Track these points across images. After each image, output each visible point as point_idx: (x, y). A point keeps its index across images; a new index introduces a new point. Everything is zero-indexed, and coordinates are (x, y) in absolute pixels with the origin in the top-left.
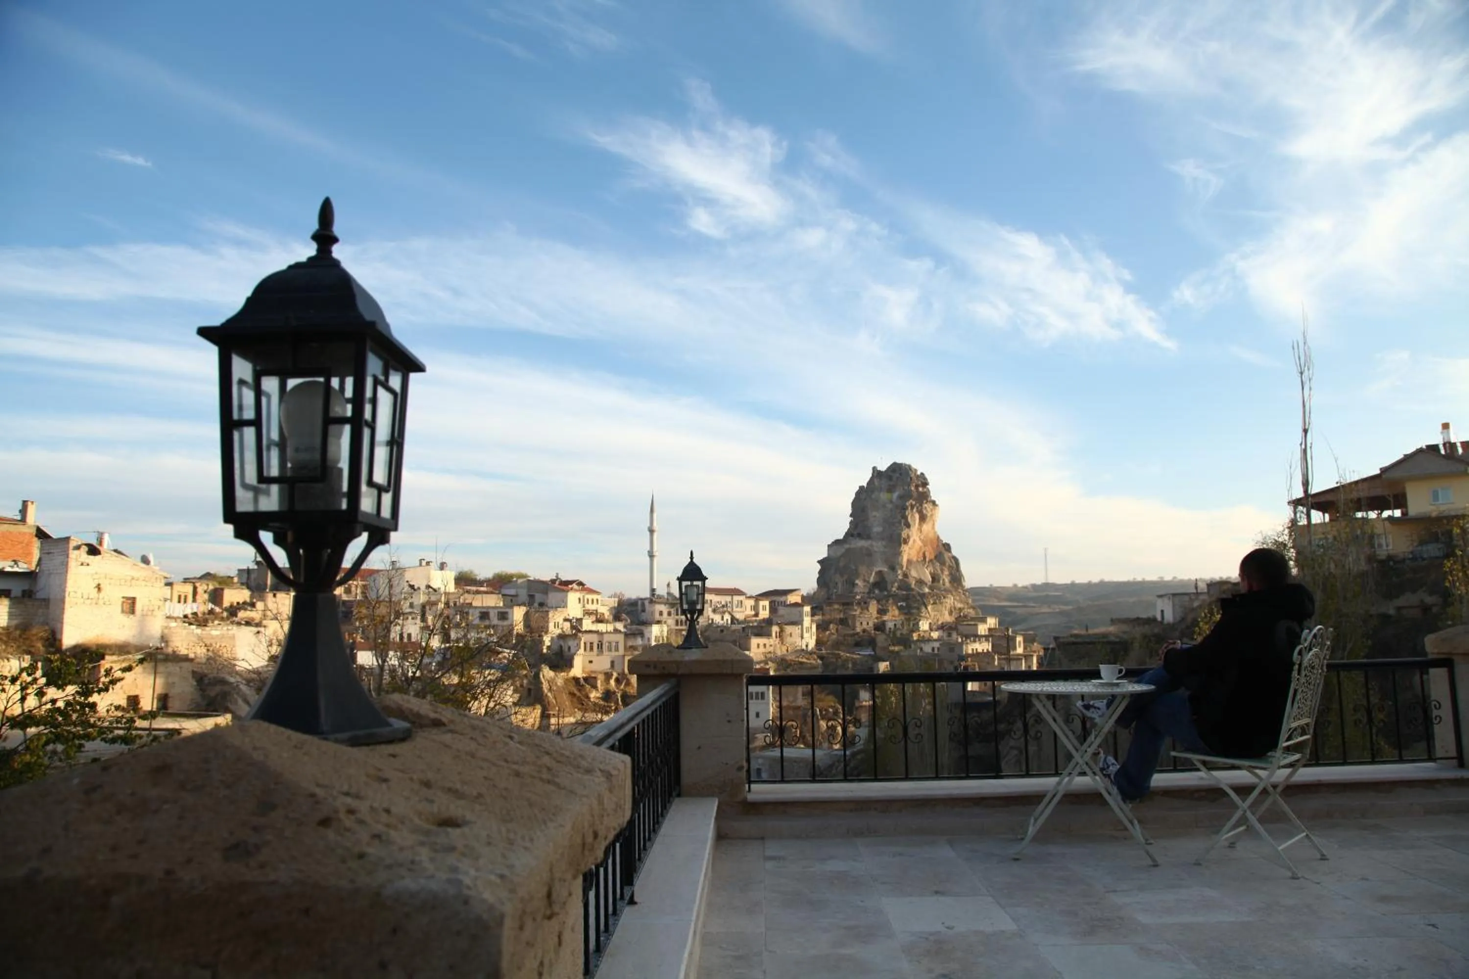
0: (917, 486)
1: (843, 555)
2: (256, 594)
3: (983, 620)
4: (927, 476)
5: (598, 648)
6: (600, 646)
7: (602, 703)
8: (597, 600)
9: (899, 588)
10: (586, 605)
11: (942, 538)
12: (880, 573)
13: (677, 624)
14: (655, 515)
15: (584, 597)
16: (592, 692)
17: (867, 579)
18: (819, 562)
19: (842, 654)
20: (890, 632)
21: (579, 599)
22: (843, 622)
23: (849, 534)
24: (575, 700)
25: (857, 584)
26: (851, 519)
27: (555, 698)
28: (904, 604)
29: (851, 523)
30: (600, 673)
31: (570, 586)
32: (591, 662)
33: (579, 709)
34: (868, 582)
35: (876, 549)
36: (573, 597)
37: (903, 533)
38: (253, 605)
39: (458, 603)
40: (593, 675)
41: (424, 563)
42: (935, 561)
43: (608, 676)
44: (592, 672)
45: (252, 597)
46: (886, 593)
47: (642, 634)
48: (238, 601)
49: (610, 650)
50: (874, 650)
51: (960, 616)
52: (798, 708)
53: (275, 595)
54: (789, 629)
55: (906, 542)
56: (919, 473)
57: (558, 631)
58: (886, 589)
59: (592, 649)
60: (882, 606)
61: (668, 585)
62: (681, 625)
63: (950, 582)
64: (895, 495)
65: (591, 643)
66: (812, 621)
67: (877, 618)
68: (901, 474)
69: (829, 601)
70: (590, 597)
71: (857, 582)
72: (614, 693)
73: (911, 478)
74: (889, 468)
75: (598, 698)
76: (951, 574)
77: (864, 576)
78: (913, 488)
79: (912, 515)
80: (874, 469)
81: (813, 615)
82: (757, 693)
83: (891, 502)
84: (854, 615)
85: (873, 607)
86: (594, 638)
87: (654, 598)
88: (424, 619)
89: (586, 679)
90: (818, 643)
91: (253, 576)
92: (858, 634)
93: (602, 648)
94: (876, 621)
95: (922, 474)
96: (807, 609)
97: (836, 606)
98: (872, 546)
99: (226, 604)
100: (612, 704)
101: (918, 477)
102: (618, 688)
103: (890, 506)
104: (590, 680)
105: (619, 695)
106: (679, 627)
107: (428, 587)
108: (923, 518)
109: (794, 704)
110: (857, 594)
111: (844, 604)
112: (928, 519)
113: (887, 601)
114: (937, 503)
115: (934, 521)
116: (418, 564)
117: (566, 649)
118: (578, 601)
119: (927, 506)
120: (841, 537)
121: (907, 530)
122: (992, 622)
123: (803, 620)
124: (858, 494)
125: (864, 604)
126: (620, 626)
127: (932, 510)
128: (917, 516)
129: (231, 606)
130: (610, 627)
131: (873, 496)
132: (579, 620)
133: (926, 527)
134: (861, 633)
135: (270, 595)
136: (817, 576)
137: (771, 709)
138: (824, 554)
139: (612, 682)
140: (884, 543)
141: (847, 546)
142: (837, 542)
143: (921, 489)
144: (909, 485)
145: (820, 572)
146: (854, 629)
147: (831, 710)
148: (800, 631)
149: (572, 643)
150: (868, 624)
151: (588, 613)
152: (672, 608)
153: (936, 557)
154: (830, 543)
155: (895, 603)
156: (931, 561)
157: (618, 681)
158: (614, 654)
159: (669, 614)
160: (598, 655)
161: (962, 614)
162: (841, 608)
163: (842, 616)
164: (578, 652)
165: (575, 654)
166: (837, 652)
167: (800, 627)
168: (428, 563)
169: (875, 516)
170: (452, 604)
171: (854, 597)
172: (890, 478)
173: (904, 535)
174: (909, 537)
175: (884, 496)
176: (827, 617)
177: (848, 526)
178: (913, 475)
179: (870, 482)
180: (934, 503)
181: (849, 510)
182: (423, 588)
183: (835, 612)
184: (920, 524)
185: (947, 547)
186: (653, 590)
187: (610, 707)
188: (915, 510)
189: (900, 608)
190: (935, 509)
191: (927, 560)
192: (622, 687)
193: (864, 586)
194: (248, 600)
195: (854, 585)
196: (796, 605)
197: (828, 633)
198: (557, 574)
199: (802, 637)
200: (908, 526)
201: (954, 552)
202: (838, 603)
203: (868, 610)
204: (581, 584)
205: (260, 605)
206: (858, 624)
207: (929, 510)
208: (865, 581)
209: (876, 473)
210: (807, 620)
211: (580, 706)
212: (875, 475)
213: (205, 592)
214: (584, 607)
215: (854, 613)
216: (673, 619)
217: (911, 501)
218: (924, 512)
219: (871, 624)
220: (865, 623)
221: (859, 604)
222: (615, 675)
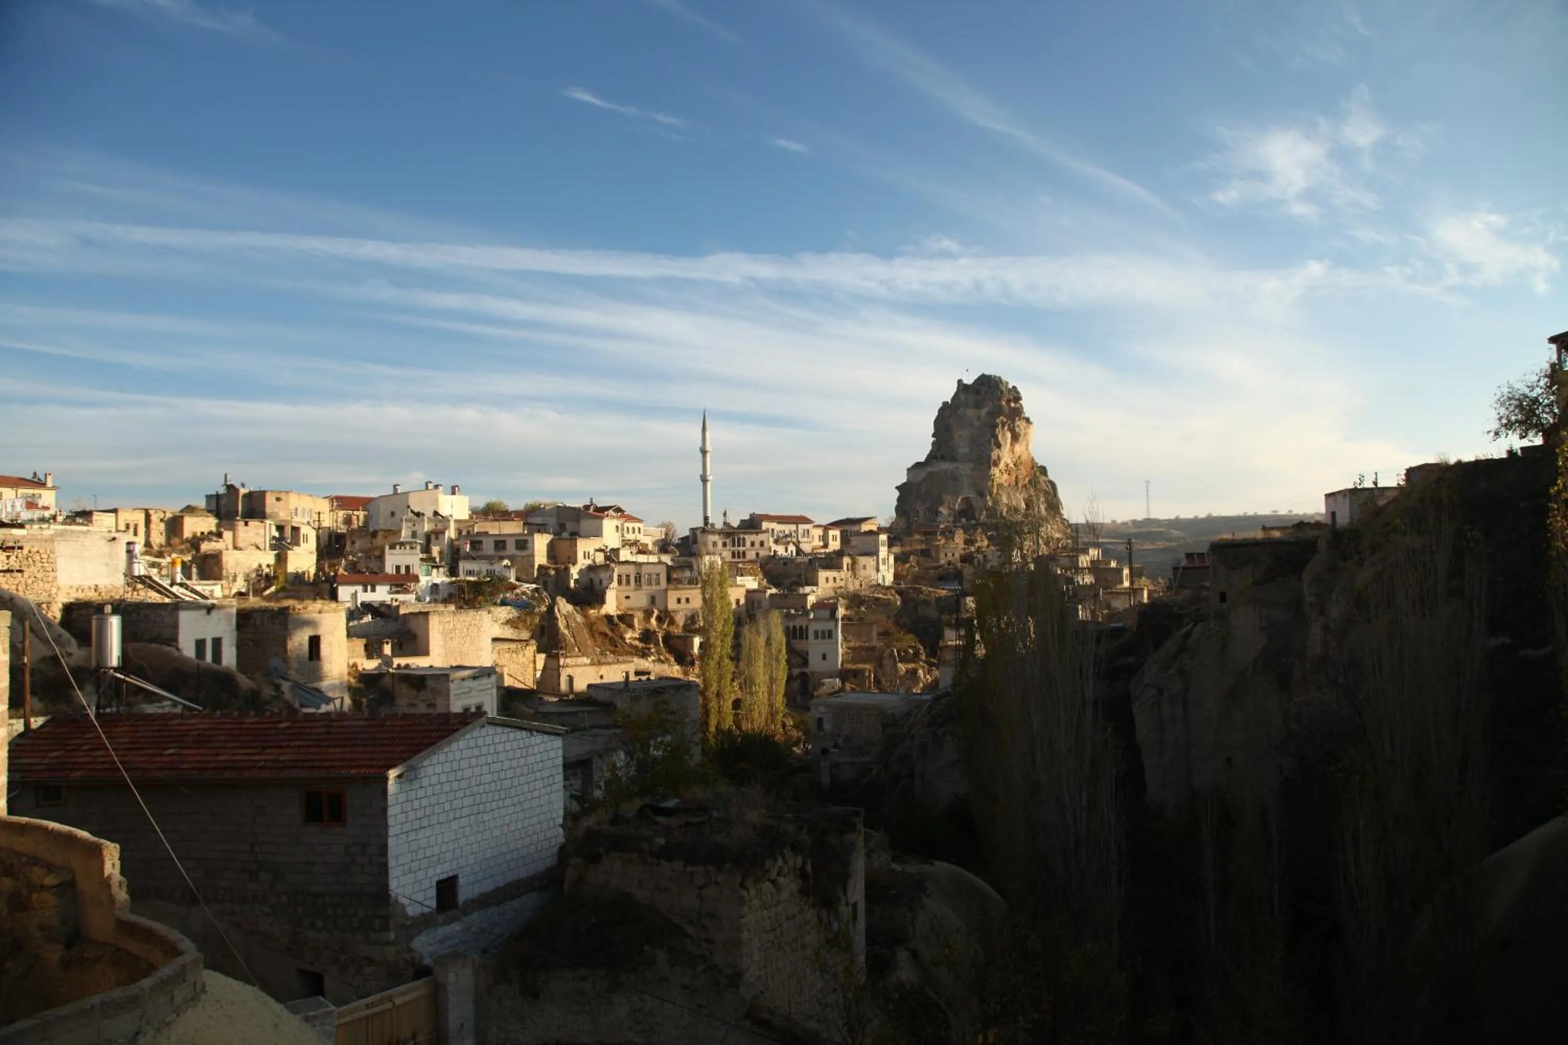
0: (1009, 401)
1: (925, 480)
2: (224, 522)
3: (1085, 552)
4: (1019, 389)
5: (636, 581)
6: (638, 579)
7: (641, 645)
8: (639, 529)
9: (987, 517)
10: (625, 535)
11: (1037, 460)
12: (966, 500)
13: (733, 556)
14: (708, 434)
15: (622, 525)
16: (626, 632)
17: (951, 506)
18: (897, 488)
19: (924, 588)
20: (979, 564)
21: (617, 527)
22: (925, 553)
23: (931, 457)
24: (607, 641)
25: (941, 512)
26: (933, 439)
27: (574, 637)
28: (995, 534)
29: (933, 444)
30: (639, 609)
31: (606, 513)
32: (627, 597)
33: (611, 652)
34: (954, 510)
35: (962, 472)
36: (609, 525)
37: (992, 454)
38: (220, 535)
39: (471, 533)
40: (630, 613)
41: (431, 486)
42: (1028, 486)
43: (648, 614)
44: (629, 609)
45: (218, 526)
46: (973, 522)
47: (690, 567)
48: (203, 530)
49: (650, 583)
50: (961, 584)
51: (1058, 547)
52: (873, 648)
53: (246, 524)
54: (862, 560)
55: (996, 464)
56: (1010, 386)
57: (589, 562)
58: (974, 518)
59: (628, 582)
60: (970, 536)
61: (725, 514)
62: (739, 557)
63: (1046, 509)
64: (984, 411)
65: (628, 576)
66: (889, 552)
67: (964, 549)
68: (989, 387)
69: (909, 531)
70: (630, 525)
71: (941, 509)
72: (655, 632)
73: (1002, 392)
74: (976, 381)
75: (636, 639)
76: (1047, 501)
77: (949, 503)
78: (1004, 403)
79: (1004, 434)
80: (960, 381)
81: (890, 546)
82: (823, 632)
83: (979, 419)
84: (938, 545)
85: (959, 537)
86: (631, 570)
87: (707, 528)
88: (426, 549)
89: (620, 618)
90: (896, 576)
91: (223, 502)
92: (942, 566)
93: (640, 581)
94: (962, 552)
95: (1014, 387)
96: (883, 537)
97: (917, 537)
98: (957, 468)
99: (187, 534)
100: (652, 646)
101: (1009, 390)
102: (660, 628)
103: (977, 424)
104: (626, 619)
105: (660, 635)
106: (736, 560)
107: (436, 513)
108: (1015, 438)
109: (867, 644)
110: (940, 523)
111: (926, 534)
112: (1020, 439)
113: (976, 529)
114: (1031, 420)
115: (1027, 441)
116: (424, 487)
117: (598, 583)
118: (615, 529)
119: (1020, 424)
120: (922, 459)
121: (997, 450)
122: (1094, 553)
123: (878, 551)
124: (941, 411)
125: (949, 534)
126: (667, 559)
127: (1025, 429)
128: (1009, 435)
129: (194, 536)
130: (653, 559)
131: (959, 413)
132: (616, 551)
133: (1019, 448)
134: (946, 566)
135: (242, 523)
136: (896, 503)
137: (840, 651)
138: (903, 479)
139: (653, 621)
140: (972, 465)
141: (929, 469)
142: (918, 465)
143: (1013, 405)
144: (1000, 399)
145: (899, 500)
146: (938, 560)
147: (911, 651)
148: (875, 562)
149: (603, 575)
150: (953, 555)
151: (626, 543)
152: (728, 537)
153: (1030, 482)
154: (910, 466)
155: (984, 532)
156: (1025, 486)
157: (659, 619)
158: (654, 587)
159: (724, 545)
160: (636, 590)
161: (1060, 545)
162: (923, 538)
163: (924, 547)
164: (611, 586)
165: (607, 588)
166: (918, 586)
167: (875, 558)
168: (436, 487)
169: (960, 436)
170: (464, 533)
171: (938, 526)
172: (978, 393)
173: (994, 455)
174: (999, 458)
175: (971, 413)
176: (908, 548)
177: (931, 448)
178: (1004, 389)
179: (956, 397)
180: (1028, 420)
181: (931, 430)
182: (429, 514)
183: (916, 542)
184: (1012, 445)
185: (1043, 470)
186: (706, 519)
187: (649, 649)
188: (1006, 428)
189: (990, 538)
190: (1028, 427)
191: (1020, 485)
192: (665, 626)
193: (950, 515)
194: (214, 529)
195: (937, 513)
196: (871, 532)
197: (907, 565)
198: (592, 499)
199: (878, 570)
200: (999, 446)
201: (1052, 476)
202: (919, 533)
203: (954, 541)
204: (618, 510)
205: (228, 535)
206: (942, 556)
207: (1022, 428)
208: (949, 508)
209: (962, 387)
210: (883, 551)
211: (612, 648)
212: (961, 389)
213: (162, 520)
214: (623, 536)
215: (938, 543)
216: (730, 550)
217: (1001, 417)
218: (1017, 430)
219: (957, 556)
220: (949, 554)
221: (943, 533)
222: (656, 612)
